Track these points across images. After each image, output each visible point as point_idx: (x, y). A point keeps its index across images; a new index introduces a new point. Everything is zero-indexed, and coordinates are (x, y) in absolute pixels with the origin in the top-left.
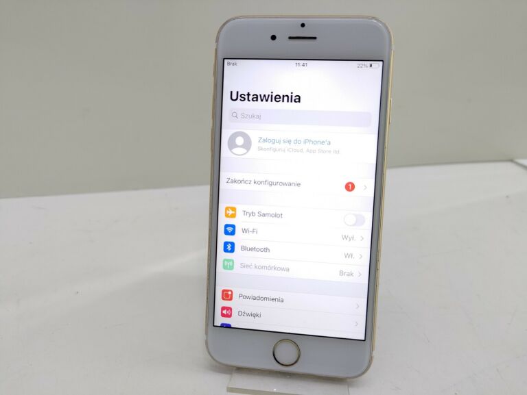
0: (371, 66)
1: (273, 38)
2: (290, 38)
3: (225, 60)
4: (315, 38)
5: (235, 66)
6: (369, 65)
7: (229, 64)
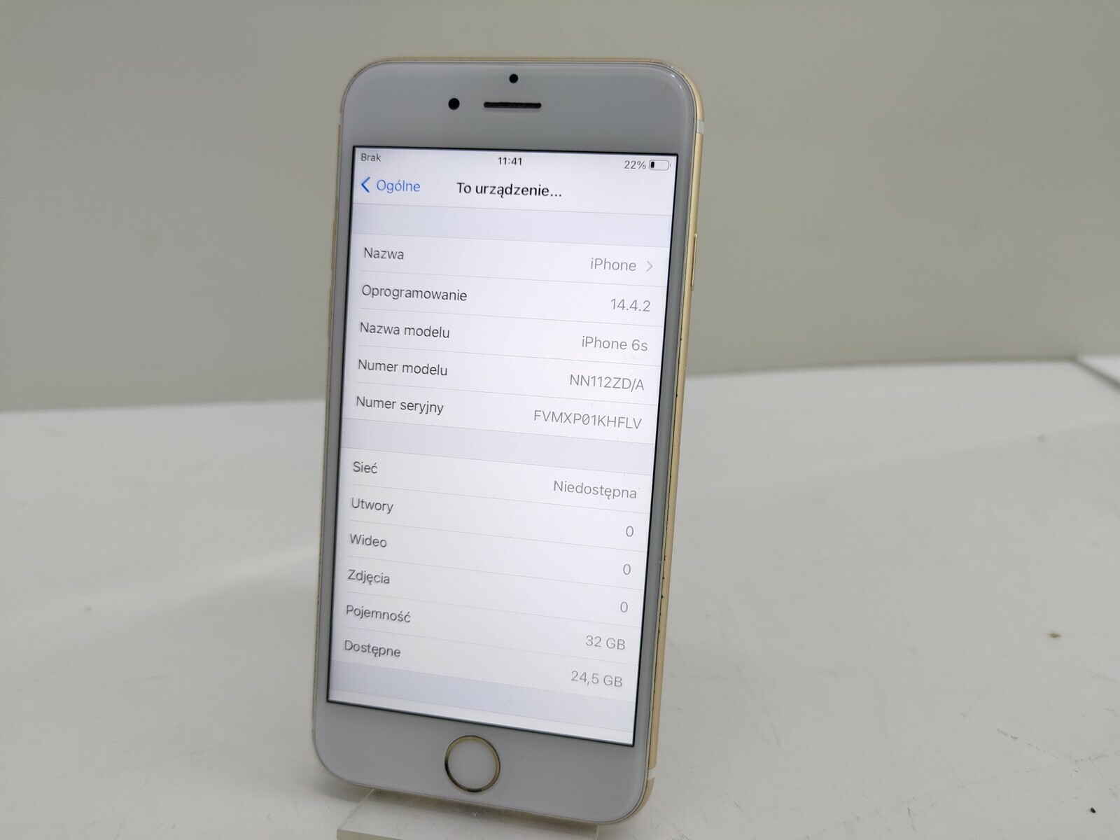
0: (653, 165)
1: (454, 104)
2: (488, 105)
3: (357, 149)
4: (538, 106)
5: (377, 162)
6: (648, 164)
7: (364, 157)
